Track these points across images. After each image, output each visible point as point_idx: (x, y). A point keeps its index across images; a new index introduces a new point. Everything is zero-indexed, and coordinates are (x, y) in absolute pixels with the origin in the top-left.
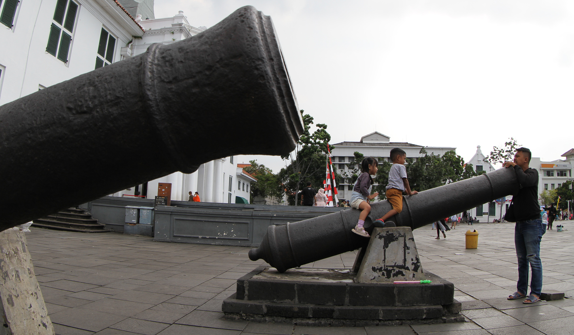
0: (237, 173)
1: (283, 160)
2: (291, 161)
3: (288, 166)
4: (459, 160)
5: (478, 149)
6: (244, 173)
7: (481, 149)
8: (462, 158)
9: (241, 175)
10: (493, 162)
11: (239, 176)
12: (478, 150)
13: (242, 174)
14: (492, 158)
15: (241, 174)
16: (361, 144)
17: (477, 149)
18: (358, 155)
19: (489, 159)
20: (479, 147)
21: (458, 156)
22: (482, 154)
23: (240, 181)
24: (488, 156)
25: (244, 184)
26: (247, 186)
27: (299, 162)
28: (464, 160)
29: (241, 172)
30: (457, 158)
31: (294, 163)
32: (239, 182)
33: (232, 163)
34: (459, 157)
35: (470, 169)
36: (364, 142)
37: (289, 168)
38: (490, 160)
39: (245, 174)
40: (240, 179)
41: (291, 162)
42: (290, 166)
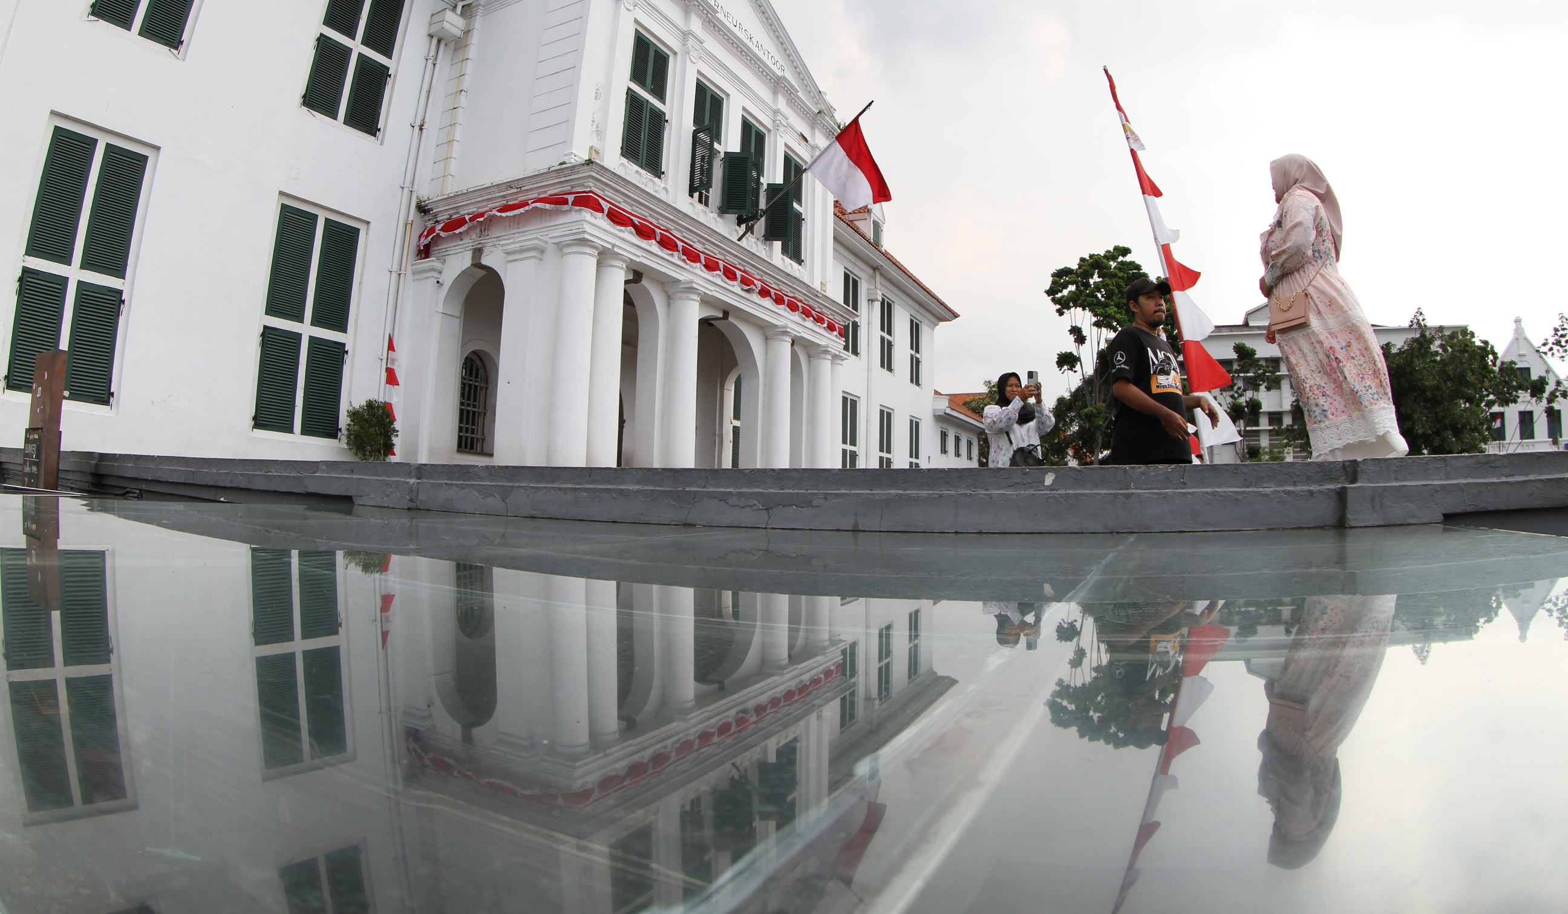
0: (934, 410)
1: (1063, 373)
2: (1082, 377)
3: (1073, 390)
4: (1486, 350)
5: (1517, 326)
6: (953, 409)
7: (1523, 324)
8: (1492, 347)
9: (945, 416)
10: (1560, 355)
11: (942, 419)
12: (1516, 328)
13: (949, 411)
14: (1558, 343)
15: (945, 413)
16: (1246, 329)
17: (1514, 326)
18: (1244, 350)
19: (1549, 348)
20: (1518, 321)
21: (1482, 342)
22: (1526, 339)
23: (946, 431)
24: (1547, 340)
25: (957, 440)
26: (970, 444)
27: (1101, 378)
28: (1496, 350)
29: (945, 408)
30: (1479, 348)
31: (1088, 382)
32: (944, 436)
33: (918, 384)
34: (1486, 343)
35: (1511, 374)
36: (1251, 324)
37: (1077, 395)
38: (1551, 349)
39: (958, 411)
40: (945, 426)
41: (1080, 380)
42: (1078, 390)
